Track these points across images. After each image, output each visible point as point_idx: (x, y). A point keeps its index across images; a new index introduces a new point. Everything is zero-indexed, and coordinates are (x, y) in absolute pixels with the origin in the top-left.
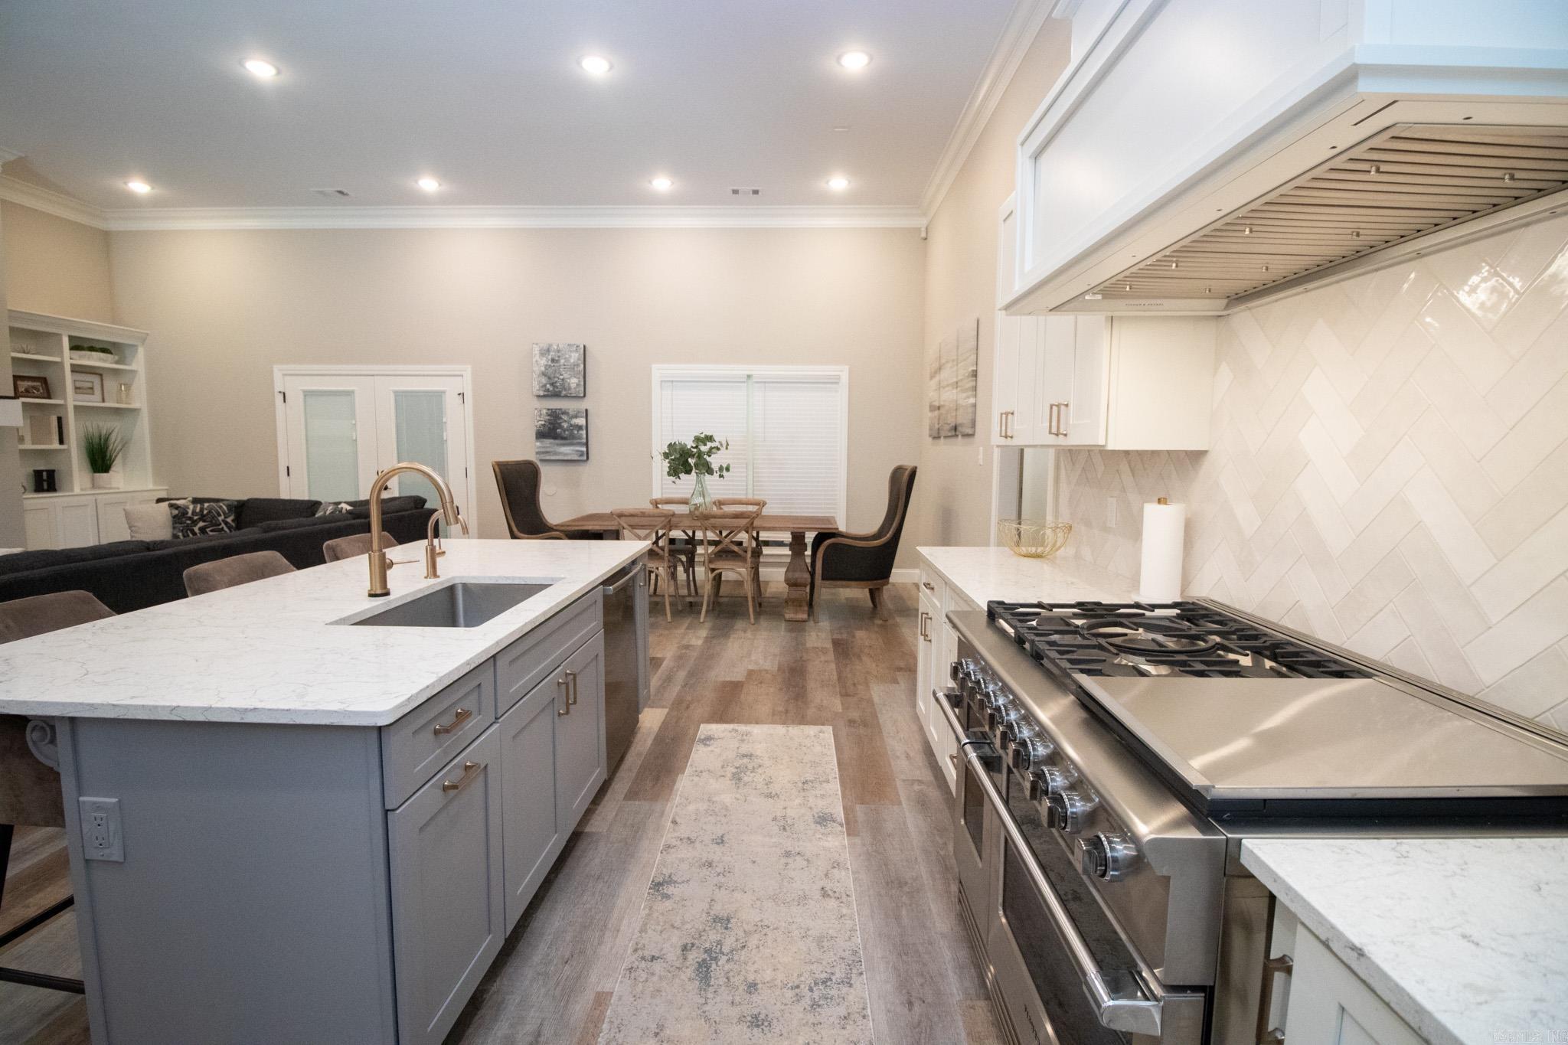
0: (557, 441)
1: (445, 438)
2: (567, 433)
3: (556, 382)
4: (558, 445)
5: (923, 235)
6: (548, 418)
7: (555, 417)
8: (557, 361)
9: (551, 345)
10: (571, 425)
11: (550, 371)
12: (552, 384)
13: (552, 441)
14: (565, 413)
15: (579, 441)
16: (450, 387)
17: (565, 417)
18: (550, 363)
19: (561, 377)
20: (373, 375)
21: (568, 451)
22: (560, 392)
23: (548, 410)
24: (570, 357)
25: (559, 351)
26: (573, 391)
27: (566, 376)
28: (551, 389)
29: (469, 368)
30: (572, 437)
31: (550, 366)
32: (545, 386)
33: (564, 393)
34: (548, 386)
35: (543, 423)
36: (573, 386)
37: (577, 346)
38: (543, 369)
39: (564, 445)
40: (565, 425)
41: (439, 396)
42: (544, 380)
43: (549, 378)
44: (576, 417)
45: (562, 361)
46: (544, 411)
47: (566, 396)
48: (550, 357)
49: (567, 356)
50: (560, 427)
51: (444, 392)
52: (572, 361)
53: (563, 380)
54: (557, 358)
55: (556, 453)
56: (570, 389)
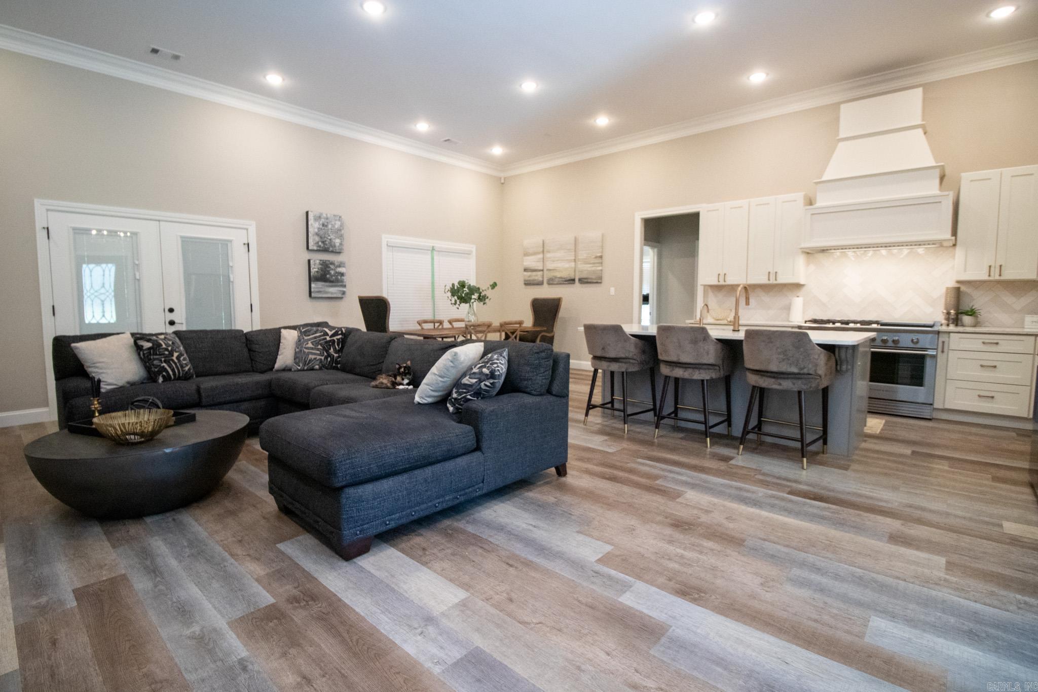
0: (327, 284)
1: (232, 280)
2: (334, 278)
3: (325, 241)
4: (327, 286)
5: (503, 181)
6: (320, 266)
7: (325, 265)
8: (326, 226)
9: (321, 214)
10: (336, 273)
11: (321, 233)
12: (323, 242)
13: (323, 283)
14: (332, 263)
15: (341, 284)
16: (237, 238)
17: (332, 267)
18: (321, 226)
19: (329, 238)
20: (159, 221)
21: (333, 291)
22: (329, 248)
23: (321, 260)
24: (335, 224)
25: (327, 219)
26: (337, 248)
27: (332, 237)
28: (322, 245)
29: (254, 223)
30: (337, 281)
31: (321, 229)
32: (318, 243)
33: (331, 249)
34: (320, 243)
35: (317, 270)
36: (337, 244)
37: (340, 217)
38: (316, 230)
39: (332, 286)
40: (332, 272)
41: (226, 244)
42: (317, 239)
43: (321, 238)
44: (340, 266)
45: (330, 226)
46: (318, 262)
47: (332, 252)
48: (321, 222)
49: (333, 223)
50: (329, 273)
51: (231, 241)
52: (336, 227)
53: (330, 240)
54: (326, 224)
55: (327, 293)
56: (335, 246)
